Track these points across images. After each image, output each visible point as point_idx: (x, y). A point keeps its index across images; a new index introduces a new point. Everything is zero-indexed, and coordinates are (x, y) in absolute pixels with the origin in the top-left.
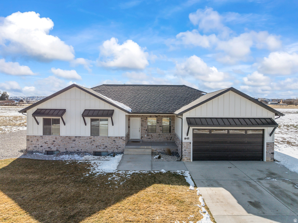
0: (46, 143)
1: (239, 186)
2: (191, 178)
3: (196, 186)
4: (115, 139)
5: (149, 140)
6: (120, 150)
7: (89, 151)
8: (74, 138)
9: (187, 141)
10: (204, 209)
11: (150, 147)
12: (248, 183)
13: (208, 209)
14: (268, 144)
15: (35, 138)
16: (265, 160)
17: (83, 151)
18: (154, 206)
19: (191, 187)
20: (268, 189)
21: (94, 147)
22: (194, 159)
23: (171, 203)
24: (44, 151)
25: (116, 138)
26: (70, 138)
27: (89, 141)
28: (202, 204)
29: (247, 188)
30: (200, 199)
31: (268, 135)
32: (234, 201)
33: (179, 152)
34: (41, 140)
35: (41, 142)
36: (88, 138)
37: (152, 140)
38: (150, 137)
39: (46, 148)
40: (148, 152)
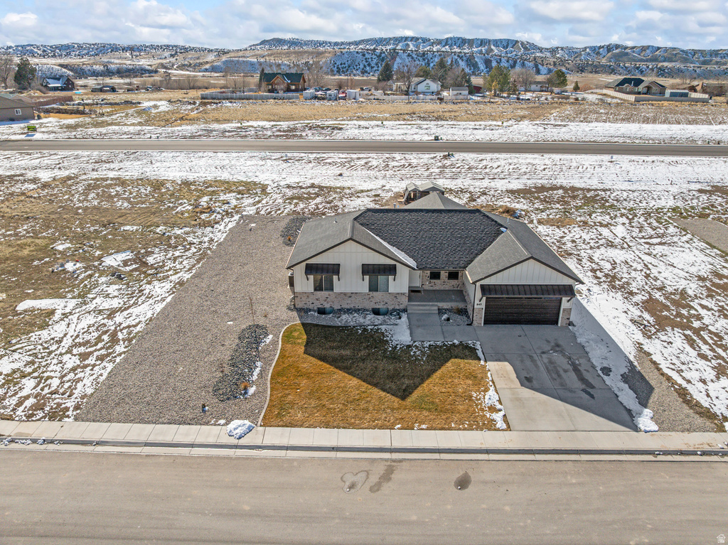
0: (317, 300)
1: (522, 361)
2: (482, 351)
3: (486, 361)
4: (396, 296)
5: (431, 288)
6: (402, 307)
7: (367, 308)
8: (349, 295)
9: (479, 307)
10: (491, 383)
11: (436, 303)
12: (531, 357)
13: (493, 383)
14: (564, 310)
15: (305, 295)
16: (559, 325)
17: (360, 308)
18: (456, 381)
19: (482, 362)
20: (545, 363)
21: (372, 303)
22: (485, 323)
23: (467, 378)
24: (316, 308)
25: (398, 294)
26: (345, 294)
27: (367, 297)
28: (490, 379)
29: (528, 363)
30: (489, 375)
31: (566, 302)
32: (514, 376)
33: (470, 312)
34: (311, 297)
35: (312, 299)
36: (365, 294)
37: (435, 288)
38: (433, 284)
39: (318, 305)
40: (434, 310)
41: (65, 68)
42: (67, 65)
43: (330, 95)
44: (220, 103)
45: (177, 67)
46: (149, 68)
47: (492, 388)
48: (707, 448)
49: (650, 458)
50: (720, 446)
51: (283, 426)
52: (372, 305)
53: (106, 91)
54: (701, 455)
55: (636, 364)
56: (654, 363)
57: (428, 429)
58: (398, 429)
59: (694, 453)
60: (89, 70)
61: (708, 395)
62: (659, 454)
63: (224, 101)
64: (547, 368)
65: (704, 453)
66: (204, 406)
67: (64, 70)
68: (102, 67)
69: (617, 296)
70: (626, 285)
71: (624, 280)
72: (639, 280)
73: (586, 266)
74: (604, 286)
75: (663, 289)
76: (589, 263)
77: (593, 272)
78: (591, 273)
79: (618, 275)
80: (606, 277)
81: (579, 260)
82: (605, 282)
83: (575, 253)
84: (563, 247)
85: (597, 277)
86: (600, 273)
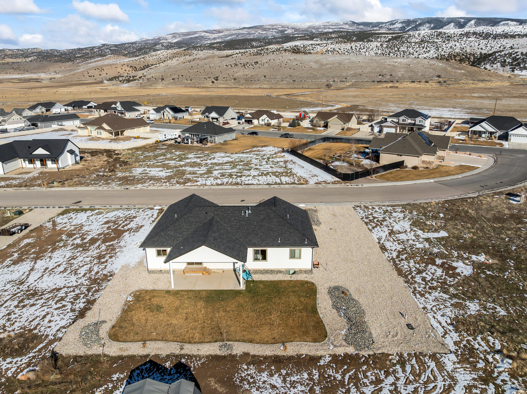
69: (122, 244)
70: (101, 252)
71: (97, 255)
72: (85, 256)
73: (102, 267)
74: (117, 250)
75: (83, 250)
76: (96, 269)
77: (107, 261)
78: (110, 260)
79: (93, 259)
80: (104, 258)
81: (97, 273)
82: (112, 253)
83: (87, 282)
84: (85, 290)
85: (111, 257)
86: (103, 260)
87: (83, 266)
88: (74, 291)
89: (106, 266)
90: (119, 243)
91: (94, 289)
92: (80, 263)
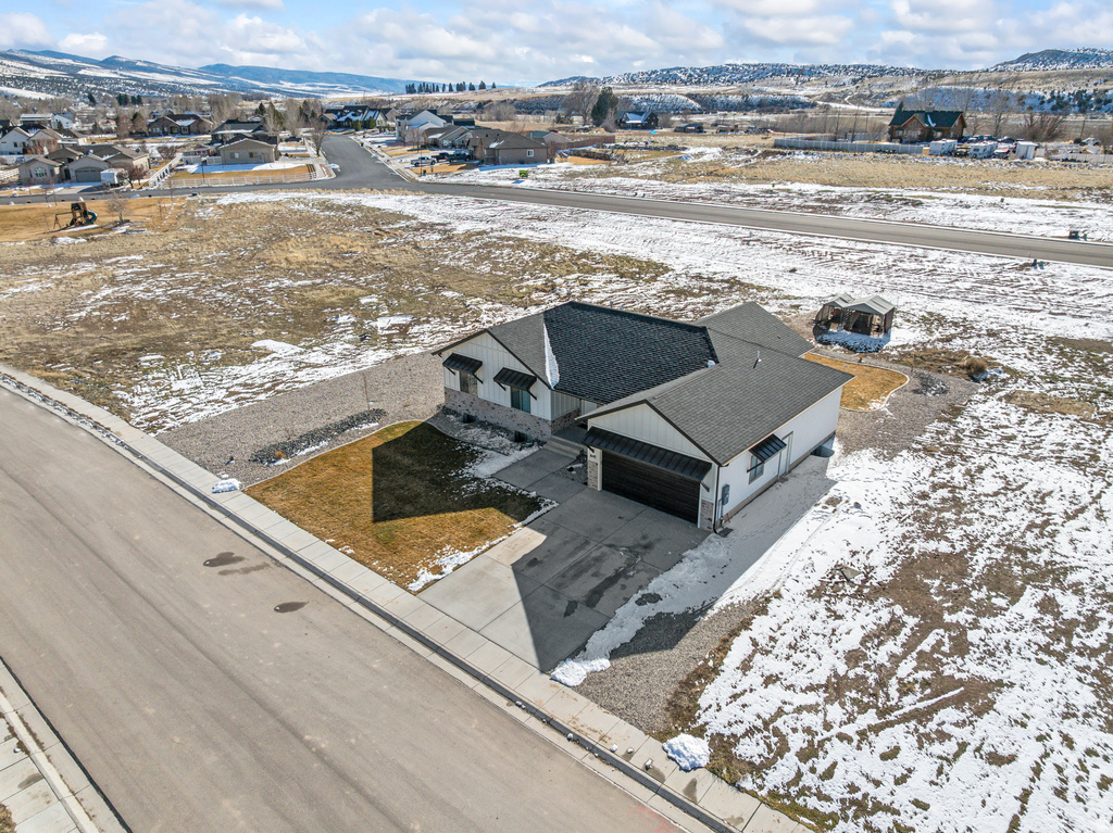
0: (464, 403)
1: (566, 543)
2: (542, 514)
3: (525, 525)
4: (538, 421)
7: (510, 429)
8: (492, 405)
9: (593, 459)
10: (485, 546)
12: (586, 543)
13: (489, 548)
14: (703, 502)
15: (453, 393)
16: (699, 525)
17: (503, 427)
19: (519, 525)
21: (515, 424)
22: (604, 487)
23: (471, 531)
24: (462, 414)
25: (540, 419)
26: (489, 403)
27: (509, 414)
28: (494, 543)
29: (570, 547)
30: (501, 538)
32: (526, 551)
34: (458, 396)
35: (459, 400)
36: (509, 410)
39: (464, 410)
40: (573, 454)
41: (693, 99)
42: (696, 95)
43: (976, 150)
44: (790, 154)
45: (849, 99)
46: (806, 99)
47: (475, 552)
48: (593, 739)
49: (501, 702)
50: (615, 747)
51: (255, 498)
52: (514, 427)
53: (691, 131)
54: (569, 739)
55: (711, 613)
56: (746, 625)
57: (350, 556)
58: (328, 543)
59: (563, 731)
60: (722, 102)
61: (735, 697)
62: (520, 706)
63: (797, 152)
64: (581, 561)
65: (578, 741)
66: (232, 459)
67: (690, 101)
68: (740, 99)
69: (896, 530)
70: (957, 522)
71: (969, 516)
72: (1005, 524)
73: (942, 476)
74: (908, 511)
75: (1023, 553)
76: (957, 475)
77: (935, 487)
78: (926, 488)
79: (976, 506)
80: (944, 500)
81: (951, 465)
82: (923, 506)
83: (968, 454)
84: (966, 440)
85: (924, 496)
86: (944, 493)
87: (996, 494)
88: (991, 446)
89: (933, 474)
90: (904, 537)
91: (948, 437)
92: (1009, 504)
